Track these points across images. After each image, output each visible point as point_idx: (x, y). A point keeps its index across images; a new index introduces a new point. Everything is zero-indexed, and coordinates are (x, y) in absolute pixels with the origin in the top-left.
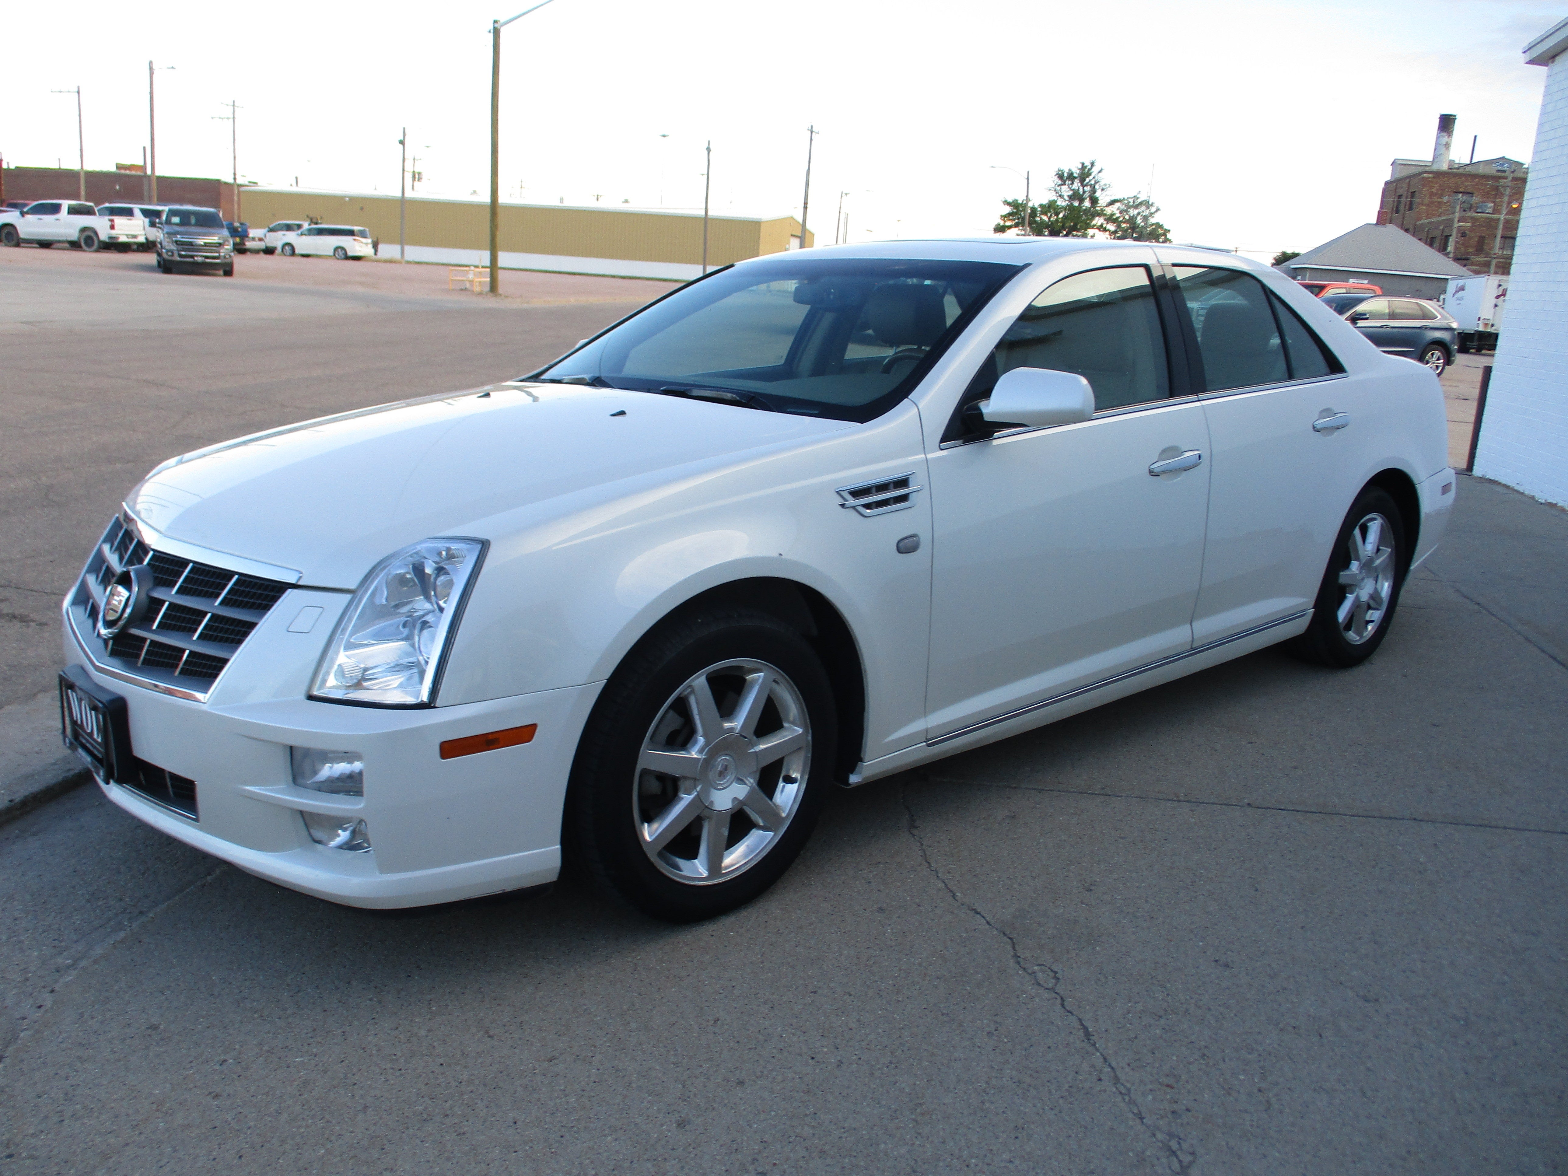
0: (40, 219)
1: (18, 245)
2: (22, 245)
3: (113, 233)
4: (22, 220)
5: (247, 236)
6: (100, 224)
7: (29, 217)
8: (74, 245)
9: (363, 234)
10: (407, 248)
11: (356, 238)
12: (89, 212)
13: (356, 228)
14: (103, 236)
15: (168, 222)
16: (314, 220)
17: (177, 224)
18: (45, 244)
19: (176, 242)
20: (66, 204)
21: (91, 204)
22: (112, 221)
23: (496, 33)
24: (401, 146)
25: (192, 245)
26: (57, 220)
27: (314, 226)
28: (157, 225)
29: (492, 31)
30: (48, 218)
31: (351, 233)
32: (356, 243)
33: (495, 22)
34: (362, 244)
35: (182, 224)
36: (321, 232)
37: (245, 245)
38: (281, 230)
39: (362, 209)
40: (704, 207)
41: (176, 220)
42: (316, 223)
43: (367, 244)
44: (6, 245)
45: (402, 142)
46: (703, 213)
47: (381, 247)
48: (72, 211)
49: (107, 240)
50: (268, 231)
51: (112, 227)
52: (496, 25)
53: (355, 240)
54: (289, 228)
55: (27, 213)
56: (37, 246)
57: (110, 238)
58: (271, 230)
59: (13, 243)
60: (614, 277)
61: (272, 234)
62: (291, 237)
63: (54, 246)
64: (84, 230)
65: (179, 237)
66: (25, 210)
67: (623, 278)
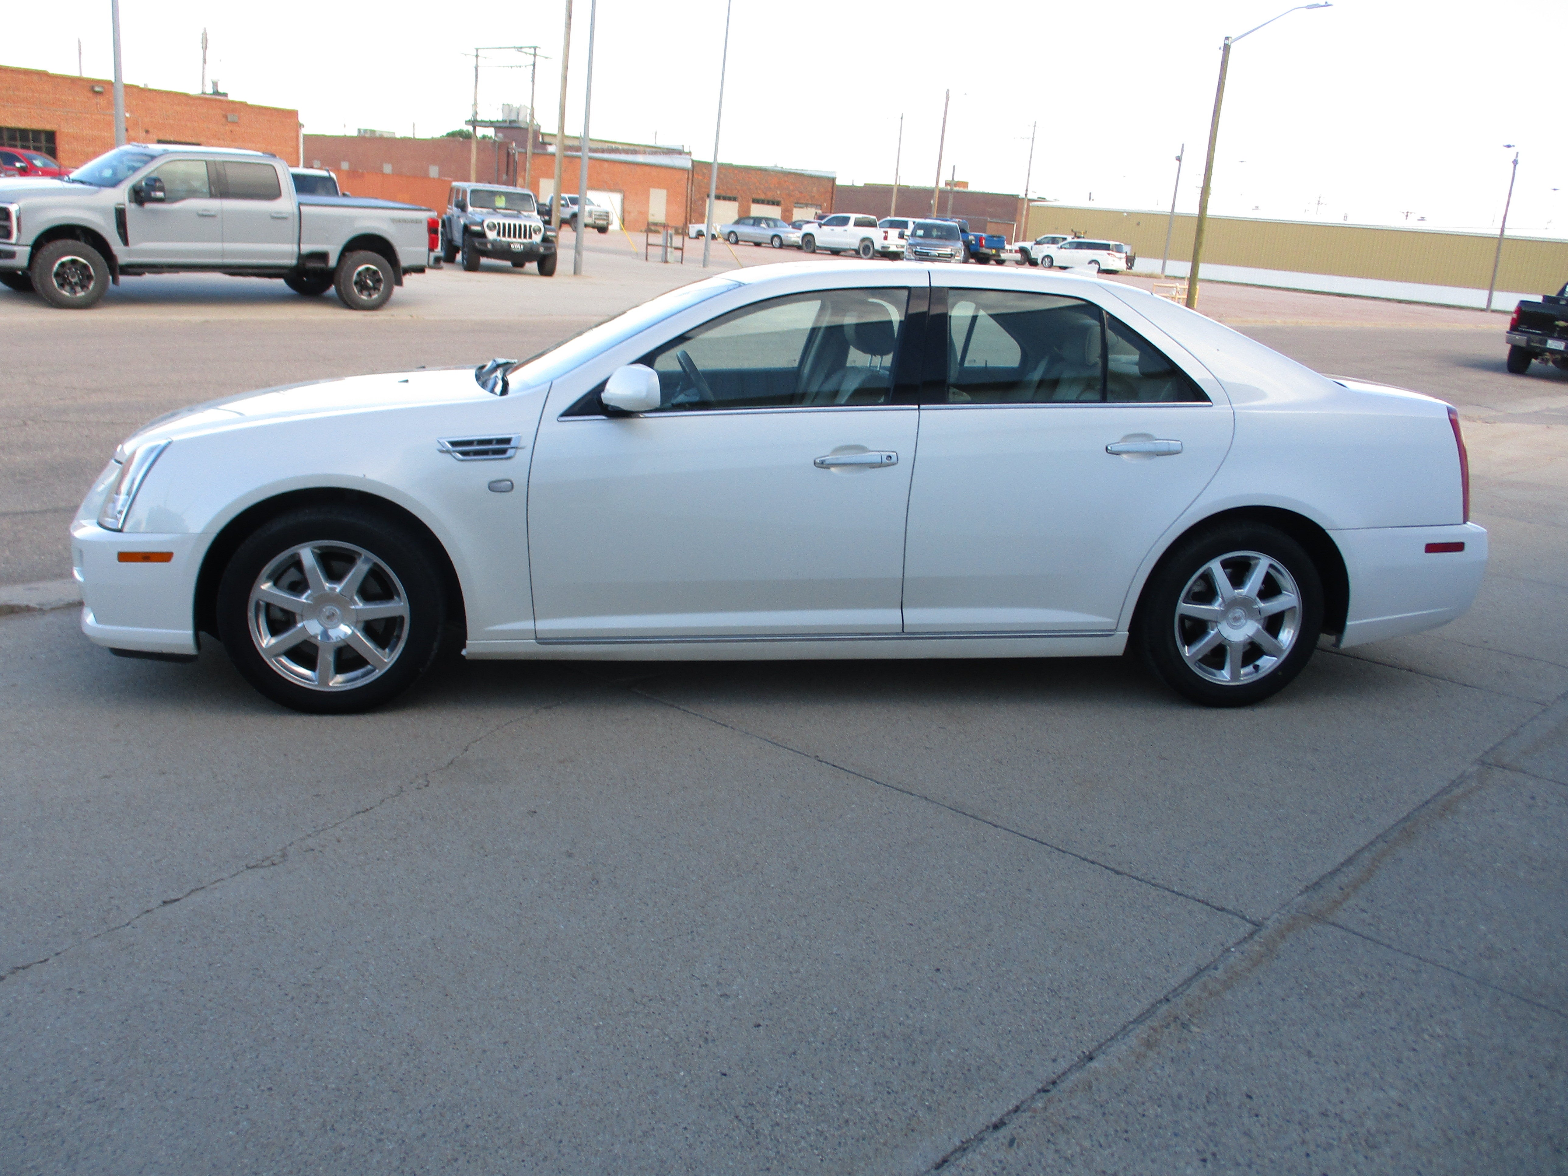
0: (833, 230)
1: (814, 252)
2: (817, 251)
3: (886, 243)
4: (819, 230)
5: (1003, 248)
6: (876, 235)
7: (824, 228)
8: (857, 254)
9: (1118, 249)
10: (1169, 263)
11: (1110, 252)
12: (872, 224)
13: (1111, 243)
14: (878, 246)
15: (913, 234)
16: (1077, 235)
17: (920, 237)
18: (836, 252)
19: (916, 252)
20: (853, 217)
21: (874, 217)
22: (886, 232)
23: (1226, 49)
24: (1178, 162)
25: (928, 255)
26: (845, 231)
27: (1076, 240)
28: (905, 237)
29: (1222, 48)
30: (838, 229)
31: (1106, 247)
32: (1109, 257)
33: (1227, 38)
34: (1115, 259)
35: (926, 236)
36: (1079, 246)
37: (1000, 256)
38: (1048, 243)
39: (1139, 224)
40: (1501, 226)
41: (920, 232)
42: (1078, 238)
43: (1120, 258)
44: (806, 252)
45: (1179, 159)
46: (1498, 232)
47: (1138, 261)
48: (858, 224)
49: (880, 249)
50: (1035, 244)
51: (886, 238)
52: (1227, 42)
53: (1109, 254)
54: (1054, 241)
55: (824, 225)
56: (829, 252)
57: (883, 247)
58: (1038, 243)
59: (811, 250)
60: (1389, 300)
61: (1037, 246)
62: (1050, 250)
63: (842, 253)
64: (864, 240)
65: (918, 249)
66: (823, 222)
67: (1400, 302)
